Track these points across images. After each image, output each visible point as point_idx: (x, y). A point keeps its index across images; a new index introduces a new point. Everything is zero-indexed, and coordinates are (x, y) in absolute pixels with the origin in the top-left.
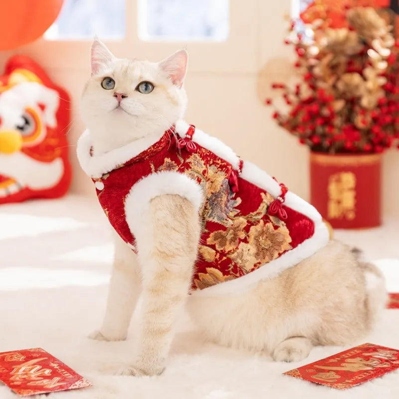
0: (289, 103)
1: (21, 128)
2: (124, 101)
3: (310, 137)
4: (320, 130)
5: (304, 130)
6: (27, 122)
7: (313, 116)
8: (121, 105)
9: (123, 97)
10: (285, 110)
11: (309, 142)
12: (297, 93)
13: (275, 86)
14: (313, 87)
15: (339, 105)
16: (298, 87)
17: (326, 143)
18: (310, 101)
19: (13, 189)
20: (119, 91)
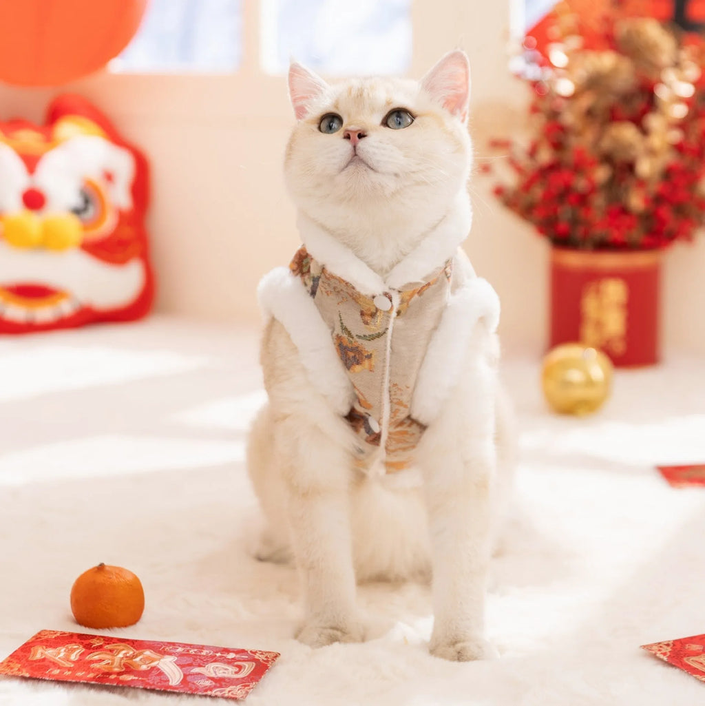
1: (77, 212)
8: (358, 152)
9: (361, 136)
15: (601, 174)
17: (579, 233)
20: (353, 127)
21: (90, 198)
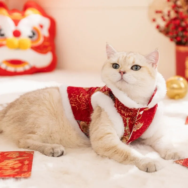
0: (164, 20)
1: (31, 37)
2: (124, 75)
3: (176, 38)
4: (181, 34)
5: (172, 34)
6: (34, 34)
7: (177, 27)
8: (123, 78)
9: (124, 73)
10: (163, 24)
11: (175, 40)
12: (169, 15)
13: (157, 12)
14: (177, 12)
16: (169, 12)
17: (184, 41)
18: (175, 19)
19: (27, 67)
20: (122, 70)
21: (35, 33)
